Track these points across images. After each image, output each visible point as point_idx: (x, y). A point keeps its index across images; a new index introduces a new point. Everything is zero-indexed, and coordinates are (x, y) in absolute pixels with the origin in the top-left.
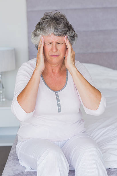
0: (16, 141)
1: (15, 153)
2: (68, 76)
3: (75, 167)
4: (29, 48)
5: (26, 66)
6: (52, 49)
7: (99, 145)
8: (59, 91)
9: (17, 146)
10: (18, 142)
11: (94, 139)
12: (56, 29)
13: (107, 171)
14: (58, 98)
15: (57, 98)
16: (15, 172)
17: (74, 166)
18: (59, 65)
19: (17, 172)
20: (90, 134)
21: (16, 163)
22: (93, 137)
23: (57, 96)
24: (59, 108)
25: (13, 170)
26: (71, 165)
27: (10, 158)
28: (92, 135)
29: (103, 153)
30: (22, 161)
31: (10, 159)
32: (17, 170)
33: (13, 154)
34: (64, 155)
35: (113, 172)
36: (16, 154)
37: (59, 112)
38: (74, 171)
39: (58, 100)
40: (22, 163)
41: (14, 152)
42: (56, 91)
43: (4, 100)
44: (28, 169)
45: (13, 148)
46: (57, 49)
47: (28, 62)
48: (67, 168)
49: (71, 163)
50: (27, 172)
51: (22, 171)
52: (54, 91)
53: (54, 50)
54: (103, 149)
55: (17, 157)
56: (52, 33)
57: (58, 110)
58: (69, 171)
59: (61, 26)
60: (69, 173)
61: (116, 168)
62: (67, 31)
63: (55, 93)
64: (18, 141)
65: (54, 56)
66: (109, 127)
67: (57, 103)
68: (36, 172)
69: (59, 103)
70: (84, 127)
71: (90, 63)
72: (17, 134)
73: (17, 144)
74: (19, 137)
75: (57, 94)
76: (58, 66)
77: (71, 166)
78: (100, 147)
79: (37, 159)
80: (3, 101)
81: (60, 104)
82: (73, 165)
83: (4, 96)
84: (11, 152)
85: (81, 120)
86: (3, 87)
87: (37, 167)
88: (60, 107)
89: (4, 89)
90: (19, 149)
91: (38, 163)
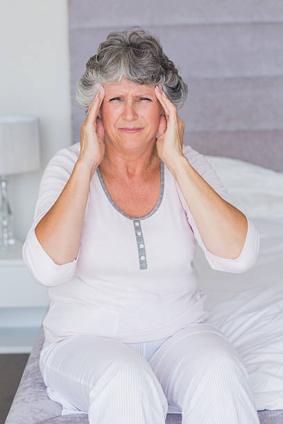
0: (41, 343)
1: (37, 370)
2: (163, 181)
3: (182, 406)
4: (73, 117)
5: (66, 156)
6: (124, 114)
7: (241, 353)
8: (143, 217)
9: (42, 354)
10: (44, 345)
11: (228, 338)
12: (134, 66)
13: (259, 417)
14: (139, 234)
15: (137, 235)
16: (36, 416)
17: (179, 403)
18: (142, 155)
19: (42, 417)
20: (220, 327)
21: (39, 394)
22: (227, 334)
23: (138, 229)
24: (143, 258)
25: (31, 411)
26: (172, 401)
27: (26, 382)
28: (223, 330)
29: (249, 373)
30: (53, 391)
31: (27, 385)
32: (41, 411)
33: (32, 374)
34: (156, 378)
35: (275, 418)
36: (40, 374)
37: (141, 268)
38: (179, 416)
39: (140, 239)
40: (55, 395)
41: (34, 368)
42: (135, 218)
43: (12, 242)
44: (68, 410)
45: (32, 358)
46: (135, 114)
47: (71, 148)
48: (163, 407)
49: (172, 395)
50: (66, 417)
51: (53, 414)
52: (131, 217)
53: (129, 117)
54: (250, 362)
55: (41, 381)
56: (123, 76)
57: (140, 263)
58: (168, 414)
59: (146, 60)
60: (167, 420)
61: (280, 410)
62: (161, 73)
63: (132, 221)
64: (44, 342)
65: (129, 130)
66: (264, 311)
67: (139, 246)
68: (86, 417)
69: (142, 246)
70: (204, 310)
71: (221, 155)
72: (42, 326)
73: (41, 349)
74: (46, 332)
75: (137, 224)
76: (140, 157)
77: (171, 403)
78: (242, 358)
79: (91, 386)
80: (9, 245)
81: (144, 249)
82: (177, 401)
83: (11, 234)
84: (29, 367)
85: (196, 291)
86: (10, 212)
87: (89, 405)
88: (145, 256)
89: (12, 217)
90: (48, 362)
91: (92, 394)
